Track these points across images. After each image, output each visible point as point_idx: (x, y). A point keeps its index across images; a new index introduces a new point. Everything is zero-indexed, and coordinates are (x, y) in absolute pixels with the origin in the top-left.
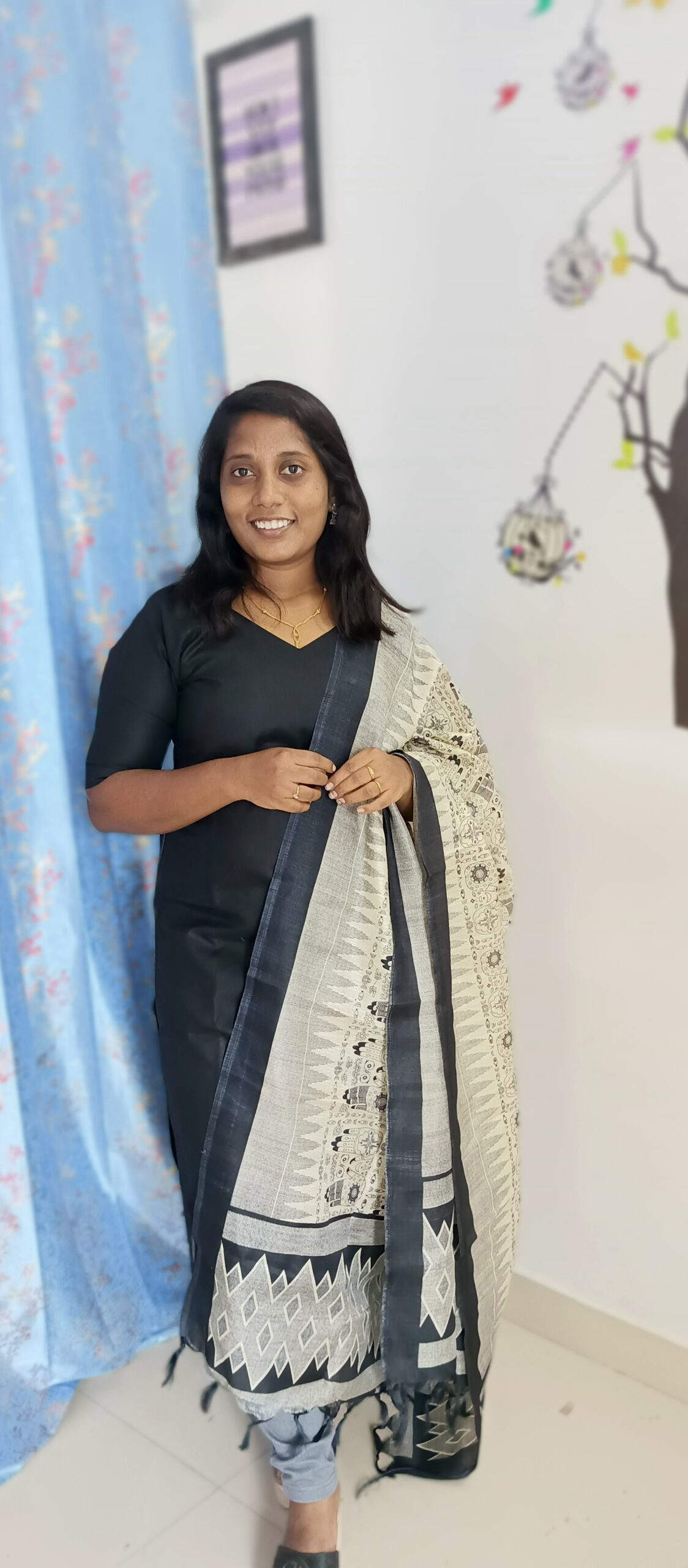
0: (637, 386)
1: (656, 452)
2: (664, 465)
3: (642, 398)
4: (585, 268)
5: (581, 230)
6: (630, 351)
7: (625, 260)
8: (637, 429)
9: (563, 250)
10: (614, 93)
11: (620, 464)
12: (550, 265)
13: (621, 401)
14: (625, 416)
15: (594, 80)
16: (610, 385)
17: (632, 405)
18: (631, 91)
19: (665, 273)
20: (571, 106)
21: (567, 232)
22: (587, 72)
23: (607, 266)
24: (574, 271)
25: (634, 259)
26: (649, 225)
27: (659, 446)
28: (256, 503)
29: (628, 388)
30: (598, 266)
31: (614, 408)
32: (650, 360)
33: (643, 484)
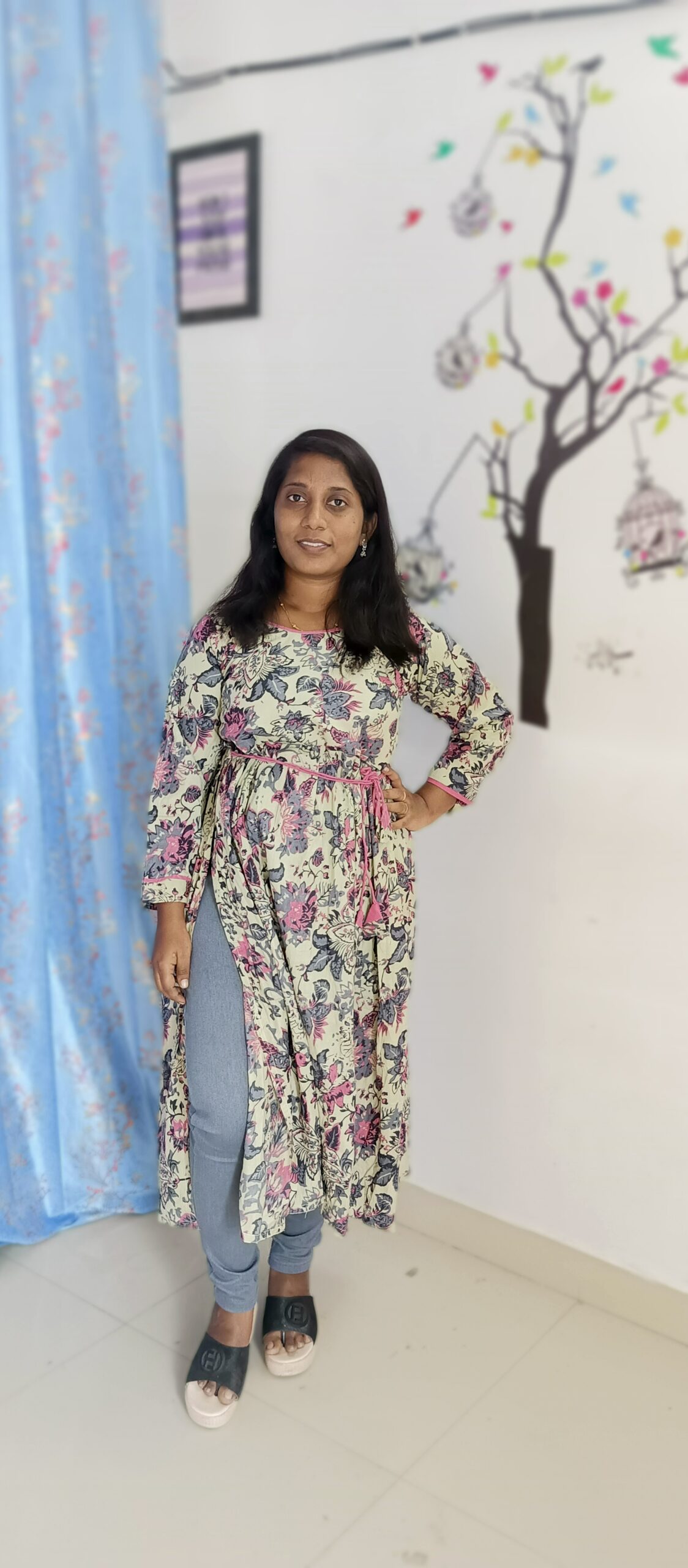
0: (501, 455)
1: (513, 508)
2: (519, 518)
3: (505, 464)
4: (466, 360)
5: (465, 329)
6: (497, 427)
7: (496, 357)
8: (500, 488)
9: (450, 344)
10: (494, 227)
11: (485, 514)
12: (439, 354)
13: (489, 465)
14: (491, 477)
15: (480, 214)
16: (480, 453)
17: (497, 469)
18: (507, 226)
19: (525, 370)
20: (461, 233)
21: (453, 331)
22: (474, 208)
23: (483, 360)
24: (457, 361)
25: (502, 356)
26: (516, 331)
27: (515, 502)
28: (304, 525)
29: (494, 455)
30: (475, 359)
31: (483, 470)
32: (511, 435)
33: (502, 531)
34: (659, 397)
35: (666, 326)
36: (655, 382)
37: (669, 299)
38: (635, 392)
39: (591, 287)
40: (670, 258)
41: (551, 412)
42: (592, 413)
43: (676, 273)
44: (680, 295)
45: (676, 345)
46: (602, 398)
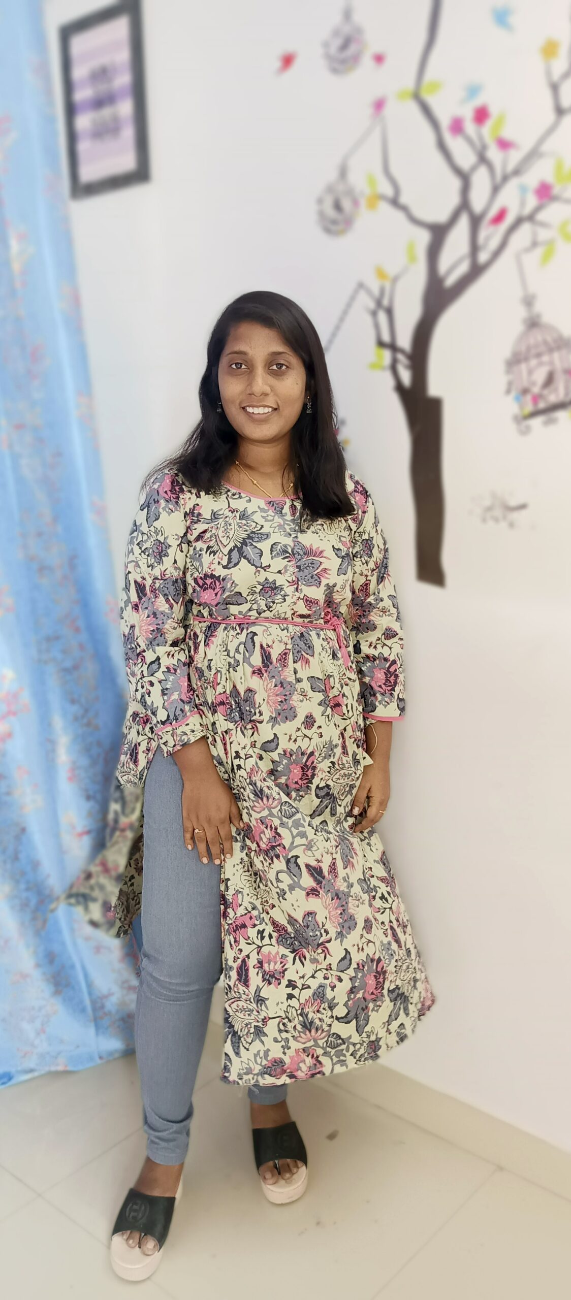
0: (385, 302)
1: (400, 357)
2: (407, 367)
3: (389, 312)
4: (347, 204)
5: (343, 172)
6: (380, 273)
7: (376, 198)
8: (386, 338)
9: (330, 189)
10: (367, 61)
11: (373, 366)
12: (320, 201)
13: (374, 314)
14: (377, 327)
15: (352, 49)
16: (366, 301)
17: (382, 317)
18: (379, 59)
19: (404, 209)
20: (335, 71)
21: (332, 175)
22: (346, 43)
23: (363, 203)
24: (338, 207)
25: (382, 197)
26: (395, 170)
27: (402, 351)
28: (248, 392)
29: (379, 303)
30: (356, 203)
31: (369, 319)
32: (395, 280)
33: (390, 382)
34: (543, 225)
35: (546, 147)
36: (538, 209)
37: (551, 116)
38: (519, 222)
39: (467, 114)
40: (548, 73)
41: (434, 252)
42: (475, 248)
43: (555, 88)
44: (560, 111)
45: (559, 166)
46: (484, 232)
